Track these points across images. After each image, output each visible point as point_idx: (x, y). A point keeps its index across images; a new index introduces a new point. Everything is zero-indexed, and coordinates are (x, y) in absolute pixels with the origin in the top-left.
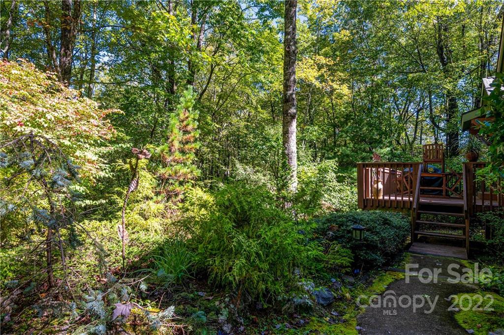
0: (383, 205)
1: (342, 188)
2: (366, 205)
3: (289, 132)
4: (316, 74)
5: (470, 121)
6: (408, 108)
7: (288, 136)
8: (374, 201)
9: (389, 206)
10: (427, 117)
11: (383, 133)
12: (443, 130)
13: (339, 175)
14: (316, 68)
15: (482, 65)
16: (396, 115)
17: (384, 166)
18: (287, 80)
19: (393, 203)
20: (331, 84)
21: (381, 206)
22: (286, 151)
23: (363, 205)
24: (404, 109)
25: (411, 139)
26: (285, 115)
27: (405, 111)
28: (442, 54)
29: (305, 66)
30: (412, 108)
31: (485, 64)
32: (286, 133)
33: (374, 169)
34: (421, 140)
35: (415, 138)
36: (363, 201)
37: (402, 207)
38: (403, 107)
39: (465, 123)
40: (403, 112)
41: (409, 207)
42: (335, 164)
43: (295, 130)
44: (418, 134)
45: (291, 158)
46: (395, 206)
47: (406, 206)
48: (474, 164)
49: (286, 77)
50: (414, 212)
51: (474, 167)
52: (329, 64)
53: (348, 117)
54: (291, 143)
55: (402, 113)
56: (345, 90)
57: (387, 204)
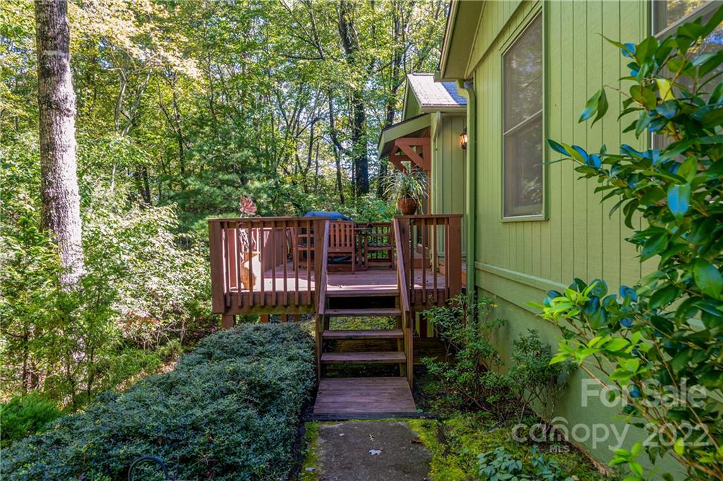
0: (262, 304)
1: (189, 261)
2: (228, 305)
3: (57, 147)
4: (135, 31)
5: (394, 141)
6: (298, 116)
7: (53, 156)
8: (245, 297)
9: (274, 304)
10: (325, 133)
11: (261, 155)
12: (348, 153)
13: (182, 237)
14: (133, 19)
15: (395, 61)
16: (281, 125)
17: (262, 224)
18: (43, 23)
19: (280, 297)
20: (162, 53)
21: (258, 305)
22: (51, 192)
23: (223, 307)
24: (294, 116)
25: (304, 165)
26: (44, 107)
27: (294, 120)
28: (345, 35)
29: (109, 12)
30: (303, 116)
31: (399, 59)
32: (49, 148)
33: (242, 231)
34: (317, 167)
35: (309, 164)
36: (222, 299)
37: (296, 304)
38: (291, 115)
39: (386, 144)
40: (291, 121)
41: (309, 303)
42: (170, 216)
43: (74, 143)
44: (314, 159)
45: (64, 207)
46: (285, 304)
47: (304, 302)
48: (411, 219)
49: (42, 15)
50: (321, 322)
51: (410, 224)
52: (161, 16)
53: (201, 122)
54: (64, 173)
55: (290, 124)
56: (191, 68)
57: (269, 300)
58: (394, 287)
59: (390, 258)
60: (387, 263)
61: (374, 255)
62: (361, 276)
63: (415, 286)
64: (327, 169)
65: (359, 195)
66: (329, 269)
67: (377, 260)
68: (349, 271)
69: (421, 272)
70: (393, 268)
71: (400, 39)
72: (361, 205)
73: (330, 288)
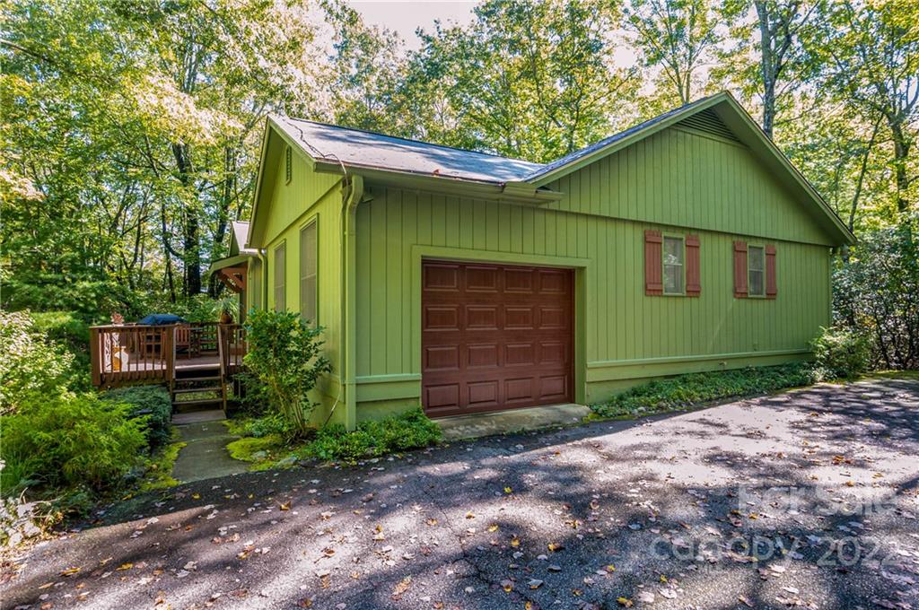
0: (129, 378)
2: (104, 380)
5: (221, 270)
8: (116, 375)
9: (137, 378)
19: (141, 374)
21: (125, 380)
23: (100, 382)
36: (100, 376)
39: (215, 271)
41: (162, 376)
46: (145, 377)
47: (158, 376)
48: (228, 327)
58: (219, 365)
59: (217, 349)
60: (213, 353)
61: (205, 347)
62: (197, 360)
63: (231, 364)
64: (154, 261)
65: (190, 295)
66: (177, 358)
67: (208, 350)
68: (187, 358)
69: (234, 357)
70: (218, 355)
71: (231, 168)
72: (192, 306)
73: (176, 367)
